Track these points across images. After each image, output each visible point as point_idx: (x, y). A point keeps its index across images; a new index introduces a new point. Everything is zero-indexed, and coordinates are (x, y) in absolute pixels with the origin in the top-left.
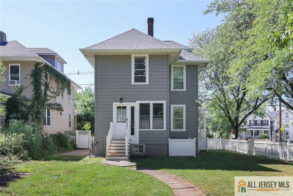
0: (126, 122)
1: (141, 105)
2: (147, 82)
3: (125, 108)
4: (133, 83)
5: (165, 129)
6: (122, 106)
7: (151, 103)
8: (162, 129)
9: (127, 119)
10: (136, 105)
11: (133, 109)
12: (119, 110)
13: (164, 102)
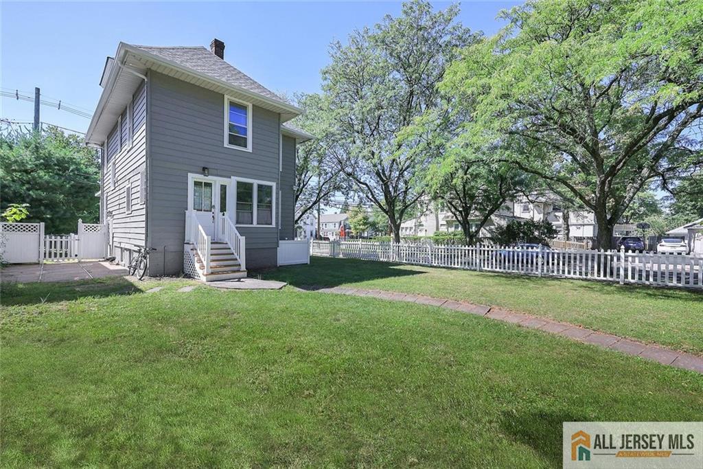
0: (211, 211)
1: (239, 184)
2: (250, 149)
3: (208, 185)
4: (226, 144)
5: (274, 225)
6: (203, 181)
7: (256, 182)
8: (269, 224)
9: (214, 206)
10: (232, 183)
11: (223, 188)
12: (198, 189)
13: (274, 184)
